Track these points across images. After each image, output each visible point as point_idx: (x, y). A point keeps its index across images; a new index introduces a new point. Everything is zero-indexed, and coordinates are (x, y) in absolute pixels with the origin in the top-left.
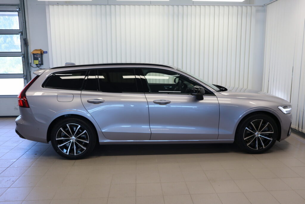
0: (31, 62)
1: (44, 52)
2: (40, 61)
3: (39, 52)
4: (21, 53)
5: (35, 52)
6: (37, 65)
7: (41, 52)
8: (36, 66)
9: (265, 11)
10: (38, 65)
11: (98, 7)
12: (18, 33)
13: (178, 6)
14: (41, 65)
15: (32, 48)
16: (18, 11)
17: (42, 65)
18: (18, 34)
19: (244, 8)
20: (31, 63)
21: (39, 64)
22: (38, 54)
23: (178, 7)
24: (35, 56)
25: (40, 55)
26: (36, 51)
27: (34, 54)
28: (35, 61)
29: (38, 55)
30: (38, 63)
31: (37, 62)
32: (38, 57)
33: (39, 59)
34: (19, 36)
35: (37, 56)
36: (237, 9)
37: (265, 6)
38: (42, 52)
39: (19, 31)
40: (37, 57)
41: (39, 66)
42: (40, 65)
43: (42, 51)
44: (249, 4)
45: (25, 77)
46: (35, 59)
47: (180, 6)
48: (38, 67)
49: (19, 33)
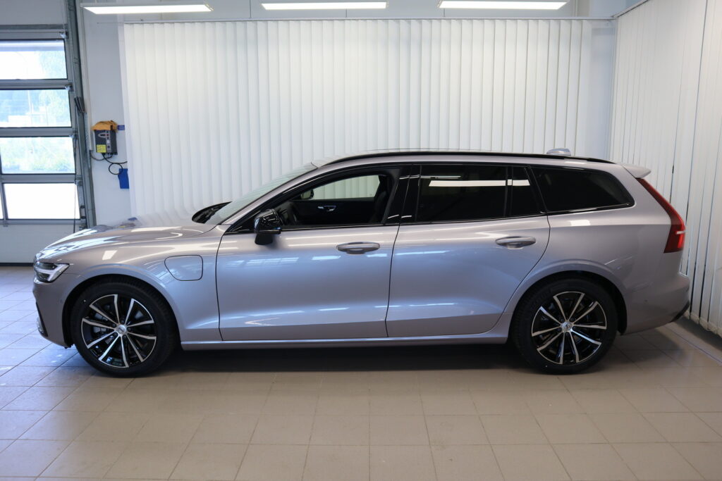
0: (91, 148)
1: (119, 126)
2: (109, 147)
3: (107, 128)
4: (71, 129)
5: (100, 128)
6: (103, 154)
7: (112, 126)
8: (101, 157)
9: (613, 32)
10: (106, 156)
11: (240, 25)
12: (63, 87)
13: (408, 20)
14: (112, 154)
15: (94, 118)
16: (63, 39)
17: (114, 156)
18: (64, 89)
19: (564, 24)
20: (93, 151)
21: (108, 154)
22: (104, 131)
23: (410, 23)
24: (99, 135)
25: (109, 133)
26: (101, 125)
27: (97, 132)
28: (98, 146)
29: (106, 133)
30: (105, 151)
31: (102, 148)
32: (106, 137)
33: (108, 142)
34: (65, 92)
35: (104, 135)
36: (548, 26)
37: (613, 19)
38: (115, 127)
39: (67, 81)
40: (104, 137)
41: (109, 158)
42: (110, 156)
43: (115, 124)
44: (578, 16)
45: (77, 181)
46: (100, 141)
47: (413, 21)
48: (106, 159)
49: (67, 85)
